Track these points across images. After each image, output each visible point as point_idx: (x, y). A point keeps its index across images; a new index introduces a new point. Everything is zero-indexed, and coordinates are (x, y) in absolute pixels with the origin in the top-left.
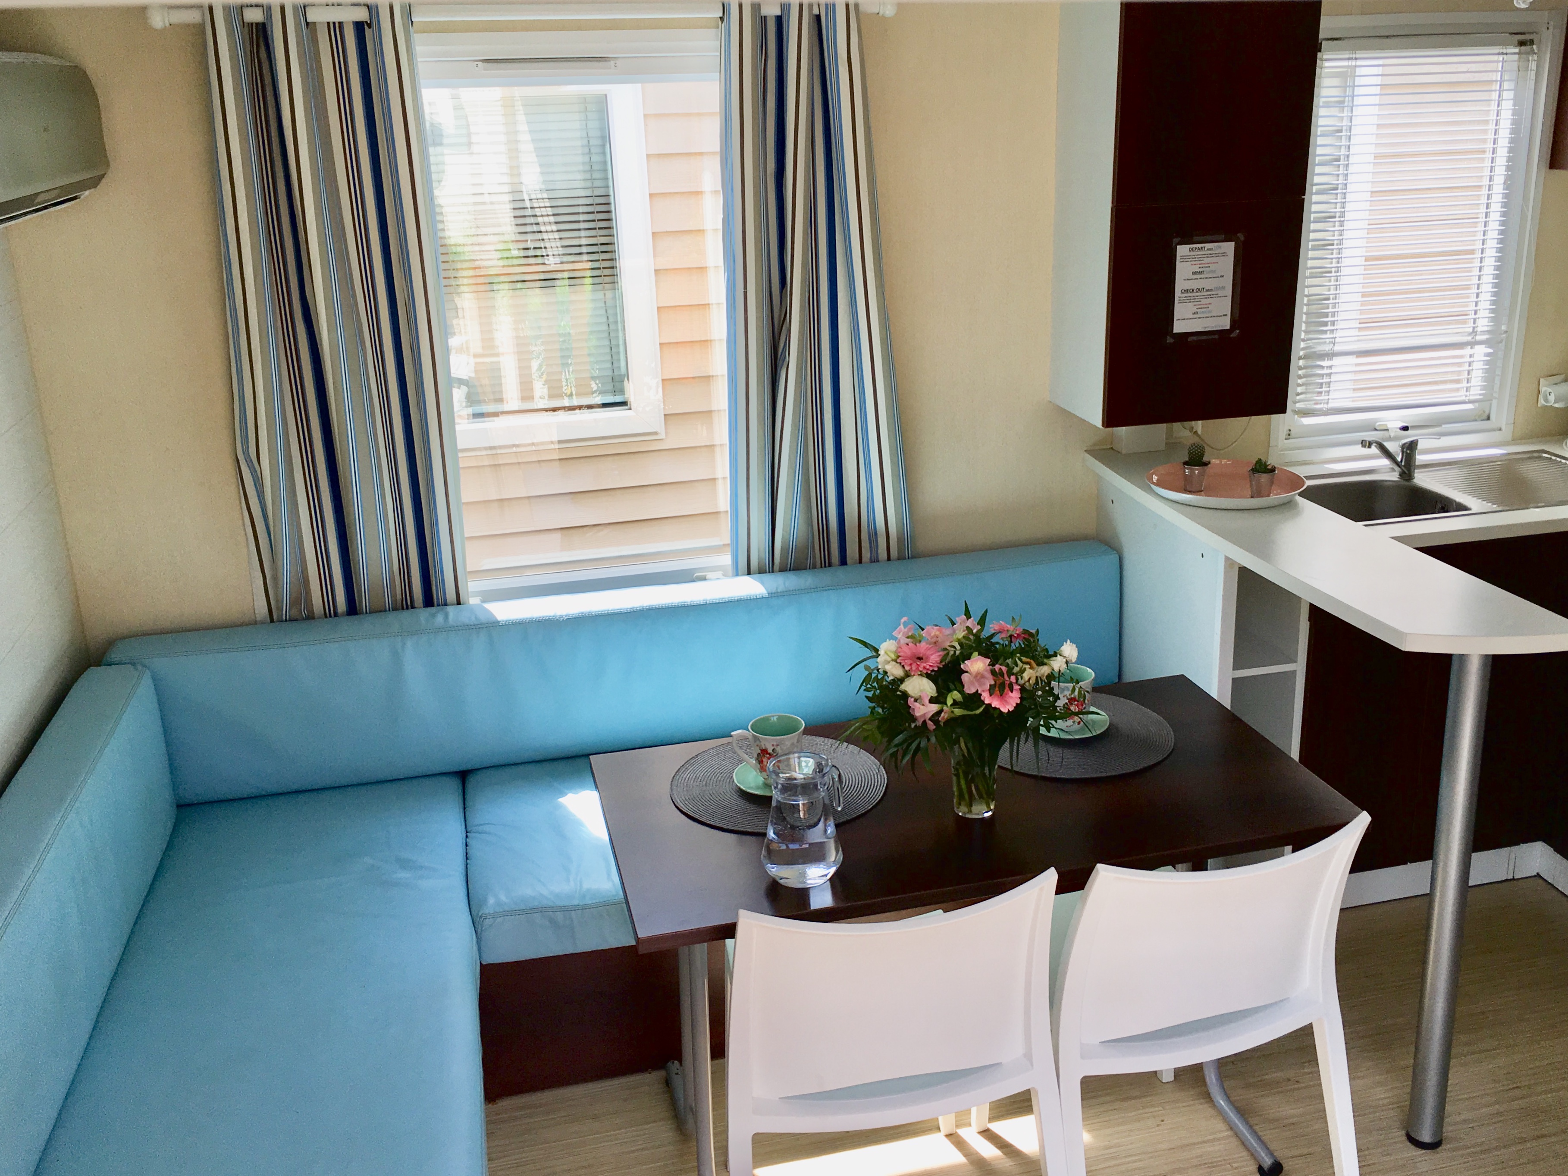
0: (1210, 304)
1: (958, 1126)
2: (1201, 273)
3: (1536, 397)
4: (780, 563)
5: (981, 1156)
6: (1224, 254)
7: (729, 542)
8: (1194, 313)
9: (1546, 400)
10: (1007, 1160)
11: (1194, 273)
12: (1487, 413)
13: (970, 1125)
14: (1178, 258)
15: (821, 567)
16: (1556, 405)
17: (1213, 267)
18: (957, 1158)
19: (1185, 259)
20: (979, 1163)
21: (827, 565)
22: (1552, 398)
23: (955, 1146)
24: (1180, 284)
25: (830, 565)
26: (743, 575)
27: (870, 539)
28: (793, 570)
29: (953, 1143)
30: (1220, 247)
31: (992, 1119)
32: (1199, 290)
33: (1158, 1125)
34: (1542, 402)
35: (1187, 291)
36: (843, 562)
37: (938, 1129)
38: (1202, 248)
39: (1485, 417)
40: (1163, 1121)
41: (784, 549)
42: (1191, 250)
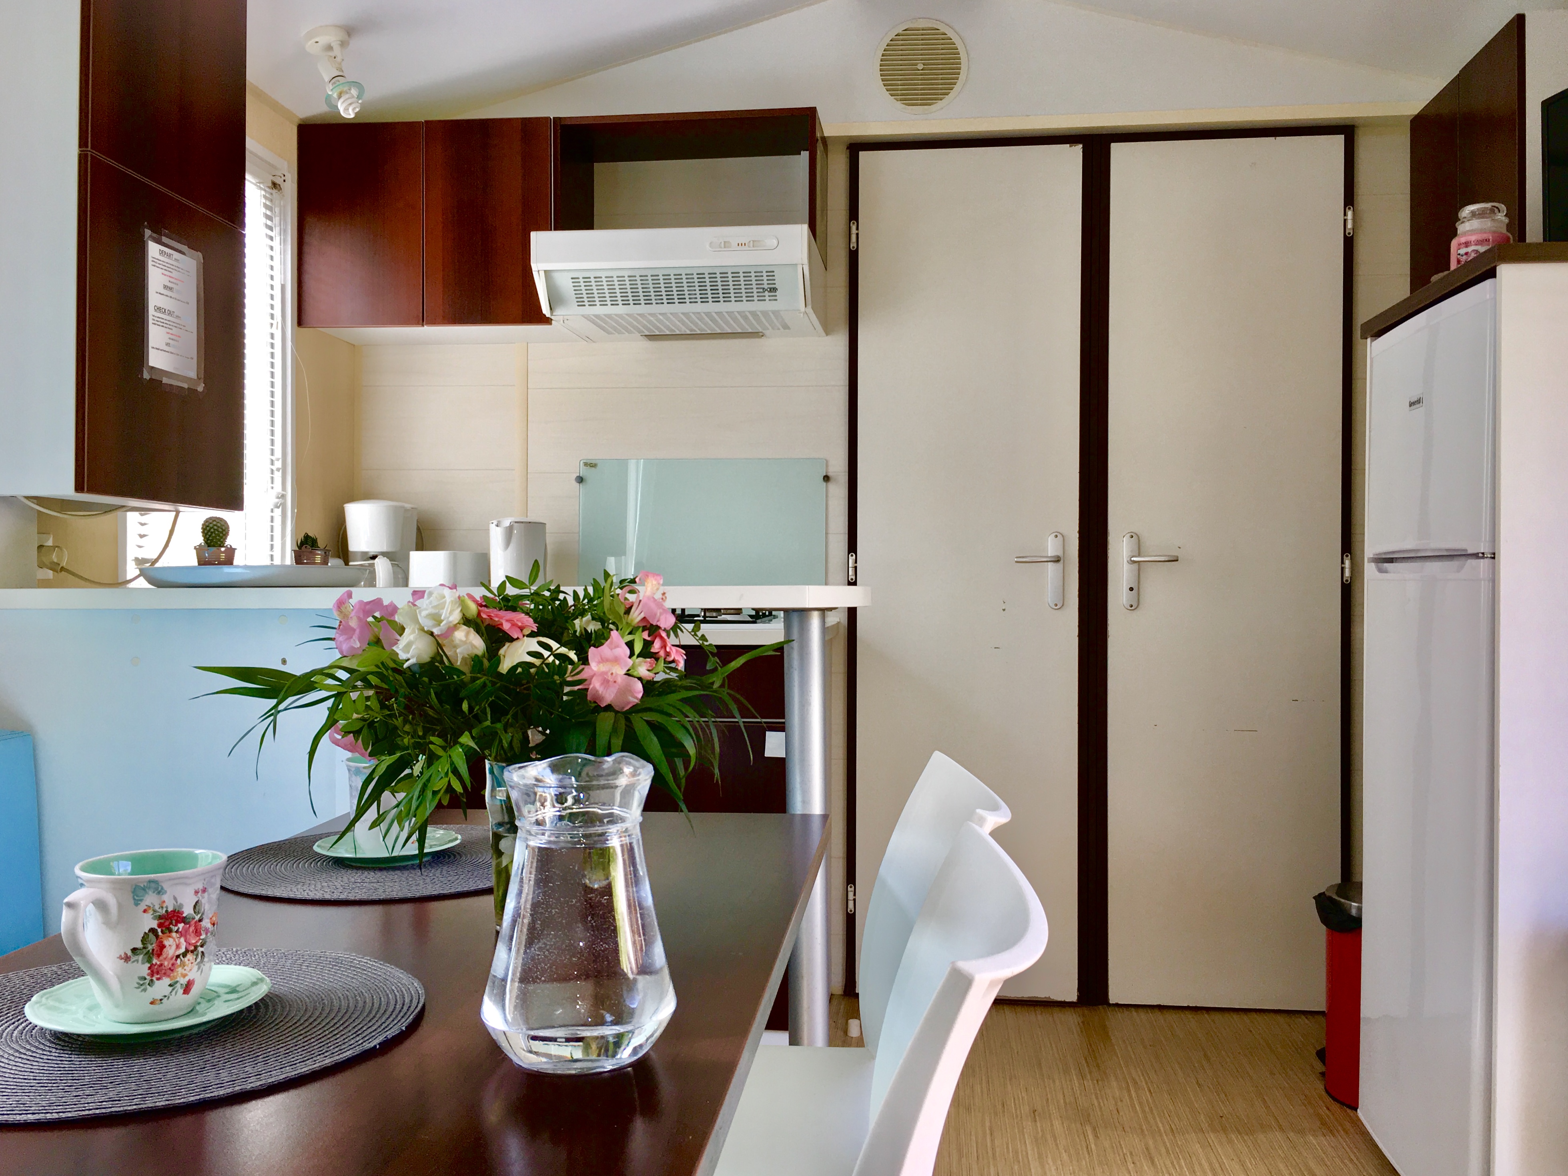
0: (179, 337)
2: (170, 289)
8: (166, 345)
11: (165, 287)
14: (150, 258)
19: (156, 262)
32: (169, 313)
35: (159, 309)
38: (170, 255)
42: (161, 253)
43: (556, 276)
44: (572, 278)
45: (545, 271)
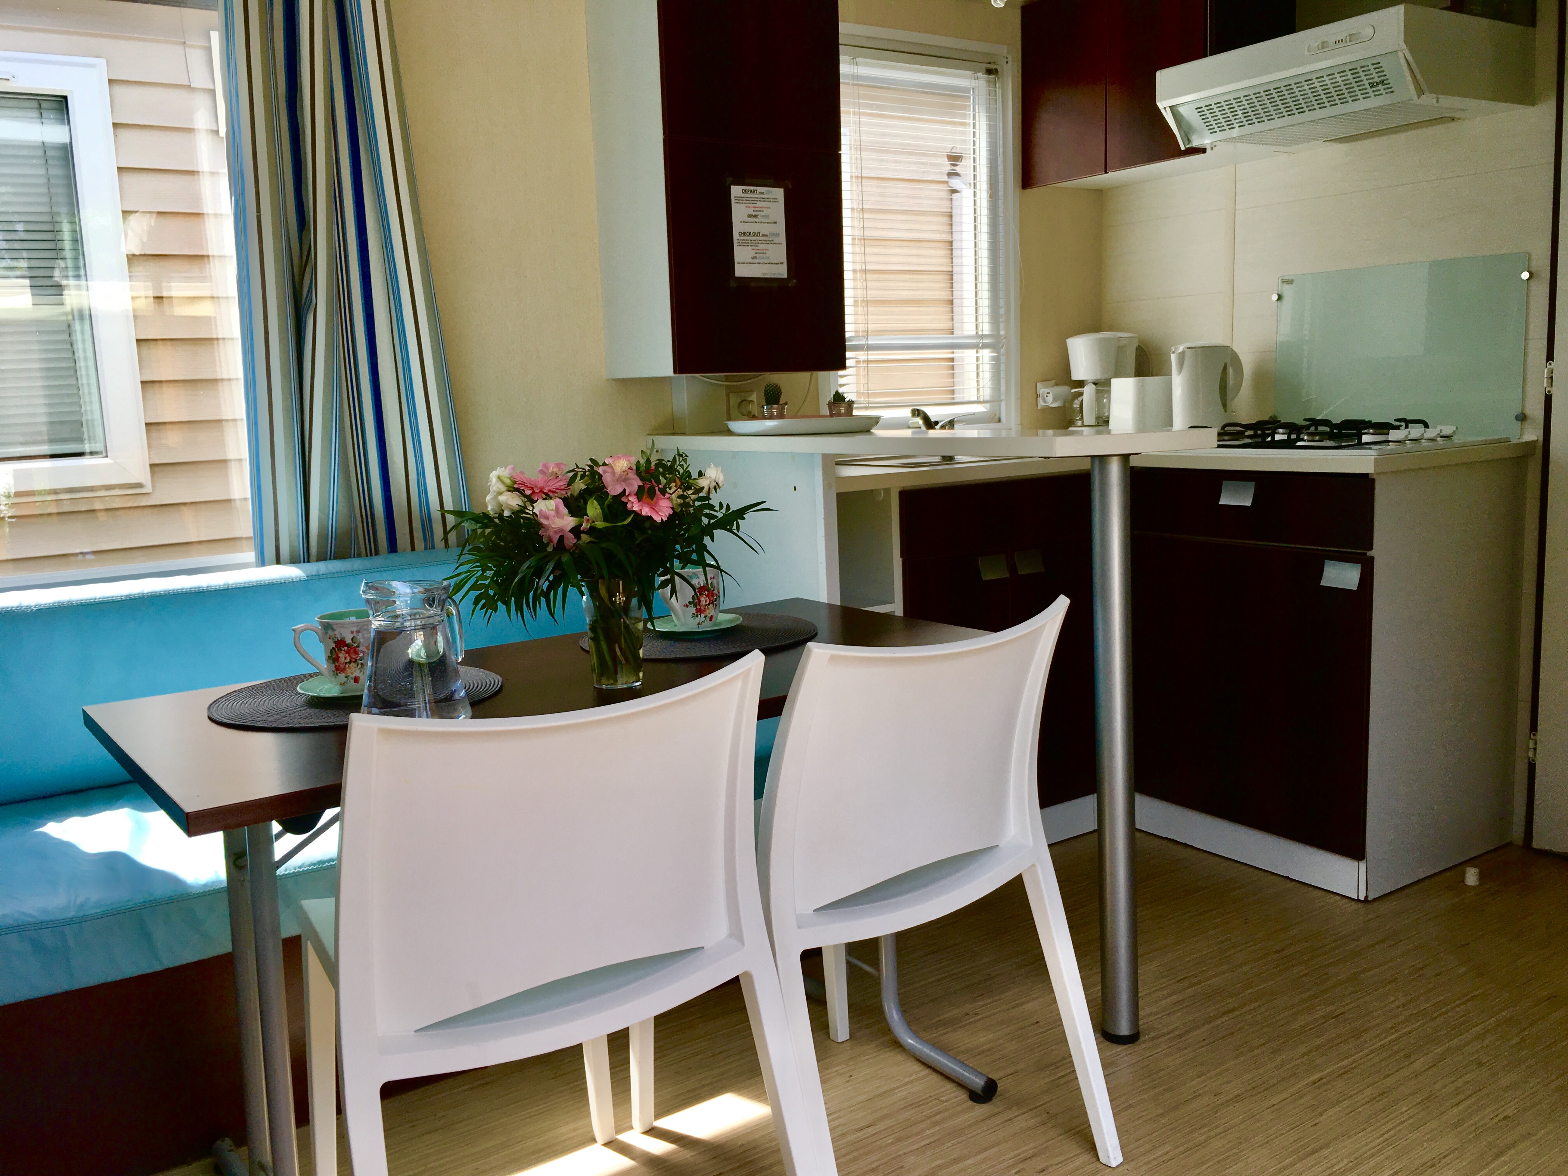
0: (767, 250)
1: (618, 1132)
2: (756, 216)
3: (1035, 401)
4: (318, 552)
5: (654, 1155)
6: (775, 200)
7: (252, 535)
8: (753, 258)
9: (1045, 401)
10: (686, 1151)
11: (749, 216)
12: (997, 416)
13: (631, 1128)
14: (733, 198)
15: (367, 556)
16: (1053, 405)
17: (766, 212)
18: (624, 1162)
19: (739, 200)
20: (653, 1162)
21: (373, 553)
22: (1050, 398)
23: (618, 1152)
24: (737, 227)
25: (377, 553)
26: (271, 564)
27: (423, 525)
28: (335, 558)
29: (615, 1150)
30: (770, 192)
31: (658, 1115)
32: (755, 234)
33: (847, 1082)
34: (1041, 403)
35: (744, 234)
36: (393, 547)
37: (593, 1140)
38: (754, 191)
39: (996, 420)
40: (851, 1076)
41: (322, 535)
42: (744, 191)
43: (1181, 110)
44: (1197, 109)
45: (1170, 107)
